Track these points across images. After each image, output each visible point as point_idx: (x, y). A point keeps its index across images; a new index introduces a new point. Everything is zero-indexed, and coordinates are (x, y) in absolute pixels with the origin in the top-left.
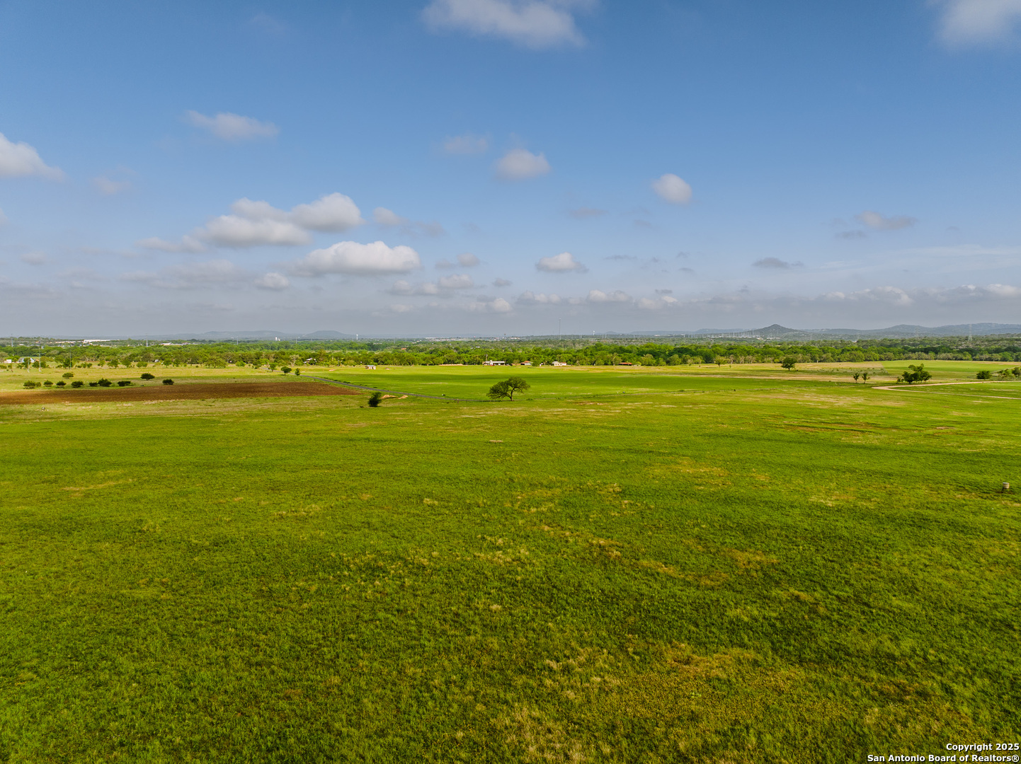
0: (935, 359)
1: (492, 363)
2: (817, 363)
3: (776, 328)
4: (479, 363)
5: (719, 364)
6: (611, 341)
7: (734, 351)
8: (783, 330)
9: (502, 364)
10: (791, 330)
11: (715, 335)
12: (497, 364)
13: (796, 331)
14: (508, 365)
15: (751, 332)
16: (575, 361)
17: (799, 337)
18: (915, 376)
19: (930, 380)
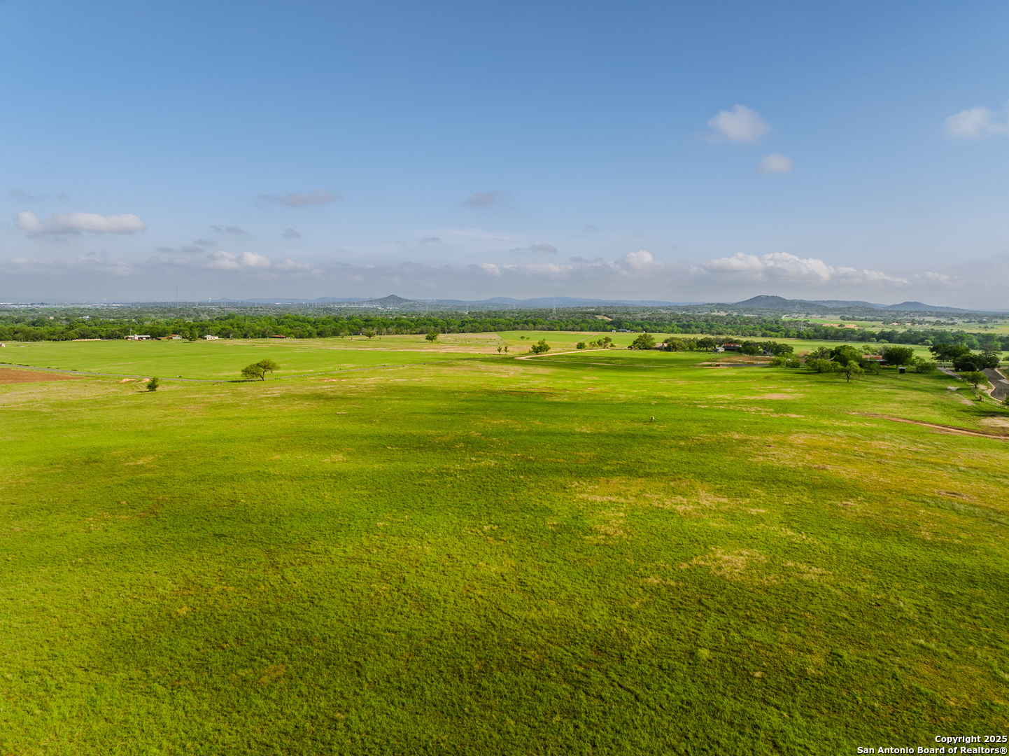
0: (534, 330)
1: (137, 337)
2: (447, 335)
3: (394, 299)
4: (119, 337)
5: (370, 337)
6: (237, 310)
7: (373, 323)
8: (400, 300)
9: (147, 338)
10: (407, 301)
11: (338, 303)
12: (142, 338)
13: (411, 301)
14: (155, 340)
15: (371, 302)
16: (227, 334)
17: (415, 307)
18: (540, 348)
19: (549, 351)
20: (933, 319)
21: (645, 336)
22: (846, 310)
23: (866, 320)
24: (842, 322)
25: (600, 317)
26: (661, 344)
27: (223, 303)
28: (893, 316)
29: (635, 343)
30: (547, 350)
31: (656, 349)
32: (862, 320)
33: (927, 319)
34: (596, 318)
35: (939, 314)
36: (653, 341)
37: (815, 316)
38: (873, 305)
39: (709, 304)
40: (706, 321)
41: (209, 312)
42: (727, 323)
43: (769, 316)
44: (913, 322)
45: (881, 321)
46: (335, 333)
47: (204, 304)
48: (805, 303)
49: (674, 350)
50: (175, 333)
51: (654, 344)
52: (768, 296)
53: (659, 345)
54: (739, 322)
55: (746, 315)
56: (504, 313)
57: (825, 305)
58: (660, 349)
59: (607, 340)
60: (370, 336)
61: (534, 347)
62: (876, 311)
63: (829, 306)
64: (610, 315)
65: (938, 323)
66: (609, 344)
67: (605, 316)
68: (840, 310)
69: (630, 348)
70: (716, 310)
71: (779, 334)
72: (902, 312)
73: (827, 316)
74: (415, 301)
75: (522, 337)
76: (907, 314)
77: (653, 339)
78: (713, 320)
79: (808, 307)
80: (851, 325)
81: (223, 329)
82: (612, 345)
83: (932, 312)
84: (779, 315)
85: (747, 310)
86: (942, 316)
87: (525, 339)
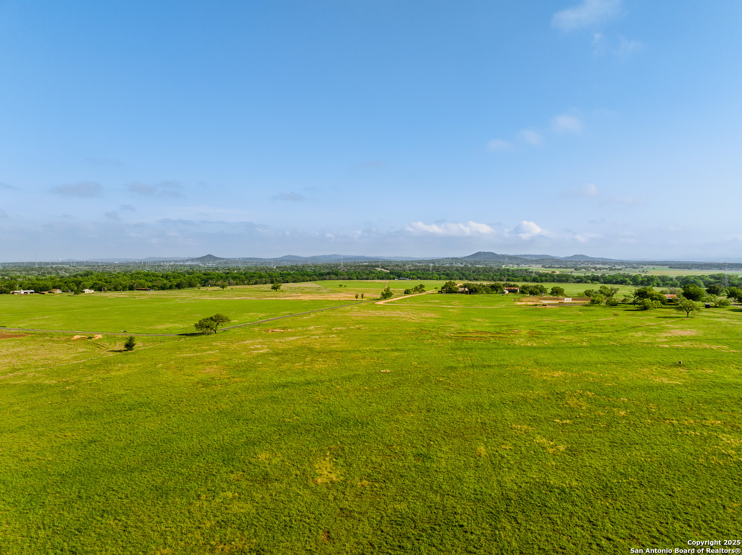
1: (22, 292)
3: (210, 257)
8: (215, 258)
9: (31, 293)
12: (27, 293)
15: (192, 260)
16: (100, 288)
17: (229, 264)
18: (387, 294)
22: (541, 260)
24: (547, 269)
25: (379, 269)
26: (463, 289)
27: (73, 262)
29: (443, 288)
30: (391, 296)
31: (459, 292)
34: (376, 269)
35: (604, 263)
36: (457, 286)
37: (524, 265)
39: (446, 258)
41: (66, 270)
43: (492, 266)
44: (596, 269)
46: (191, 285)
47: (56, 263)
49: (476, 293)
50: (55, 287)
51: (457, 289)
52: (485, 252)
58: (462, 292)
60: (223, 287)
61: (383, 294)
62: (561, 261)
63: (528, 258)
64: (385, 268)
67: (382, 268)
69: (441, 292)
72: (579, 262)
73: (532, 266)
74: (227, 259)
76: (583, 263)
81: (95, 284)
83: (598, 261)
86: (607, 264)
87: (343, 287)
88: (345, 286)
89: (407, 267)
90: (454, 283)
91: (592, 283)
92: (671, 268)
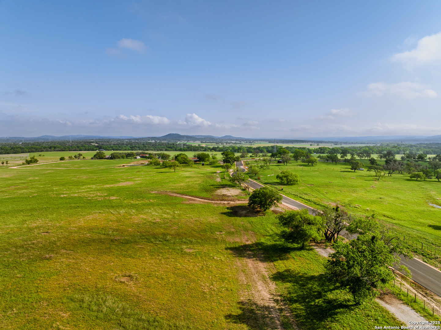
18: (31, 161)
19: (38, 162)
20: (234, 142)
21: (100, 152)
22: (203, 139)
23: (210, 143)
24: (201, 143)
25: (93, 144)
26: (109, 156)
28: (221, 141)
29: (95, 156)
30: (37, 162)
31: (106, 158)
32: (208, 143)
33: (232, 142)
34: (91, 144)
35: (237, 140)
36: (105, 155)
37: (191, 141)
38: (215, 137)
39: (148, 137)
40: (143, 144)
42: (152, 145)
43: (172, 142)
44: (227, 143)
45: (215, 143)
48: (188, 136)
49: (114, 158)
51: (105, 156)
53: (107, 156)
54: (158, 145)
55: (163, 142)
56: (43, 143)
57: (196, 137)
58: (108, 158)
59: (80, 155)
61: (27, 161)
62: (215, 139)
63: (198, 137)
64: (98, 143)
65: (235, 143)
66: (82, 157)
67: (96, 143)
68: (201, 139)
69: (92, 158)
70: (151, 140)
71: (172, 149)
73: (196, 142)
75: (40, 155)
76: (225, 140)
77: (104, 153)
78: (146, 144)
79: (189, 138)
80: (204, 145)
82: (84, 158)
83: (234, 139)
84: (177, 142)
85: (164, 140)
87: (42, 156)
88: (43, 156)
89: (113, 143)
90: (103, 152)
91: (211, 151)
92: (269, 142)
